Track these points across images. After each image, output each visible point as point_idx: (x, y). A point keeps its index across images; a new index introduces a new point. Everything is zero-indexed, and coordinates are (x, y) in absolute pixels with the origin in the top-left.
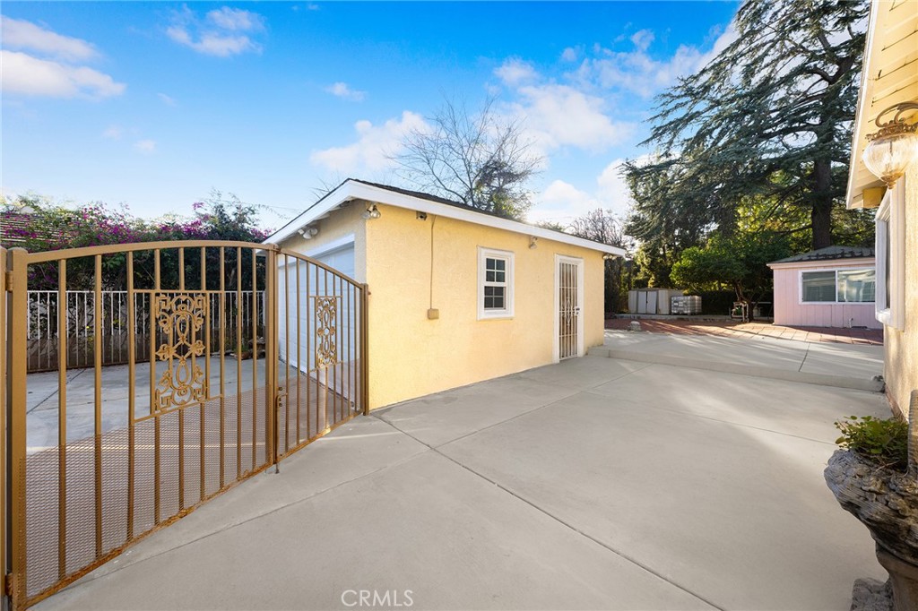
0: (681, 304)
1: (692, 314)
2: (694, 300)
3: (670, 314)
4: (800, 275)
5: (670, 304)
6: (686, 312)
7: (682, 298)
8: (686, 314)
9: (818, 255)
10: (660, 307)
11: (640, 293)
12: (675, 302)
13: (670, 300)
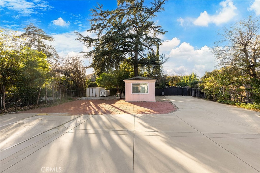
0: (103, 93)
1: (106, 96)
2: (107, 91)
3: (100, 97)
4: (132, 84)
5: (100, 93)
6: (104, 96)
7: (103, 91)
8: (104, 97)
9: (136, 78)
10: (97, 94)
11: (90, 89)
12: (101, 92)
13: (100, 92)
